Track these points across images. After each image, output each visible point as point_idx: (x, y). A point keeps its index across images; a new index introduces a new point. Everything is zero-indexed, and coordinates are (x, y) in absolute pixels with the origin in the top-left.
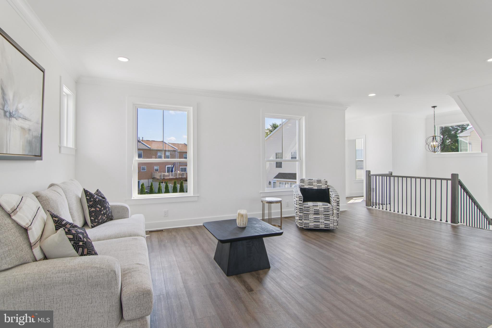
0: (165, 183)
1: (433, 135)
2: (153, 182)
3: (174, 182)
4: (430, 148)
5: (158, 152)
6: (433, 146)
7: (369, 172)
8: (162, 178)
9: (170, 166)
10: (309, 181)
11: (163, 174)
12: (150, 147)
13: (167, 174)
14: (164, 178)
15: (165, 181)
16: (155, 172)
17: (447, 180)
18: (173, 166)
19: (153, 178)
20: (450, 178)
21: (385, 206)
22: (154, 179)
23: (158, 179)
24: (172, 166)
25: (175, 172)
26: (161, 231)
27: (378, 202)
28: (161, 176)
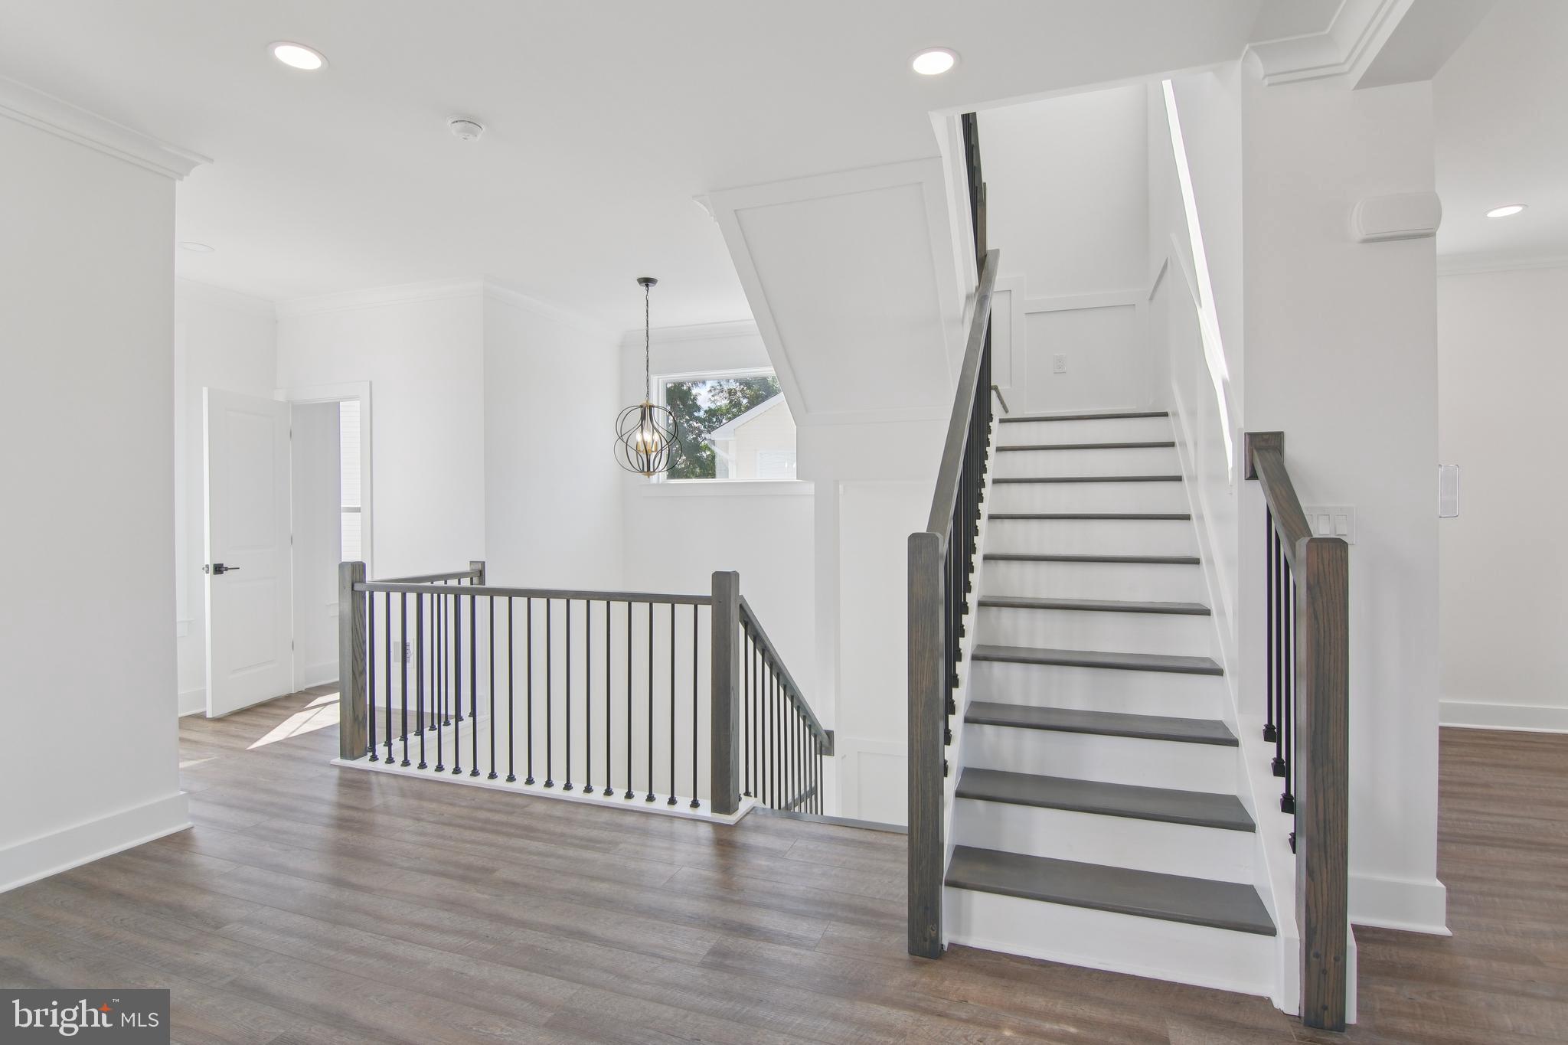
1: (643, 402)
4: (632, 454)
6: (642, 448)
7: (358, 570)
17: (695, 601)
20: (709, 593)
21: (448, 731)
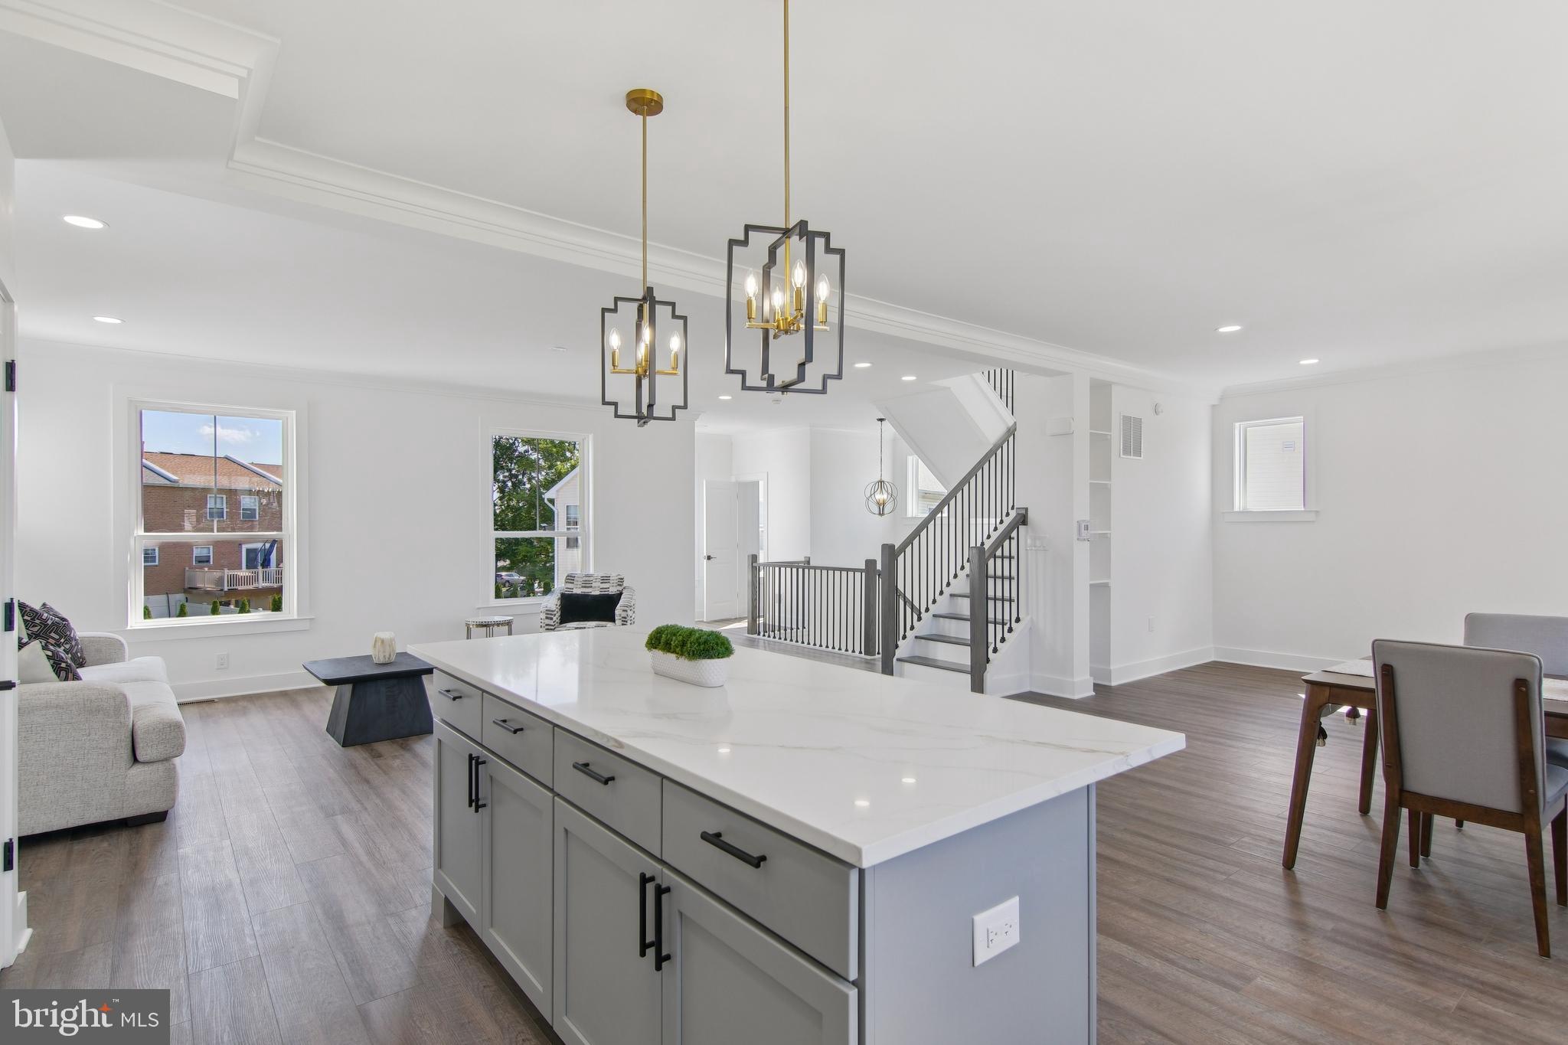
0: (236, 606)
2: (186, 604)
3: (274, 600)
5: (209, 495)
8: (226, 588)
9: (259, 545)
10: (585, 579)
11: (227, 572)
12: (174, 477)
13: (244, 573)
14: (232, 587)
15: (239, 598)
16: (196, 568)
18: (272, 546)
19: (190, 588)
22: (190, 593)
23: (208, 593)
24: (268, 545)
25: (277, 567)
26: (211, 701)
27: (783, 625)
28: (220, 581)
